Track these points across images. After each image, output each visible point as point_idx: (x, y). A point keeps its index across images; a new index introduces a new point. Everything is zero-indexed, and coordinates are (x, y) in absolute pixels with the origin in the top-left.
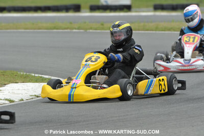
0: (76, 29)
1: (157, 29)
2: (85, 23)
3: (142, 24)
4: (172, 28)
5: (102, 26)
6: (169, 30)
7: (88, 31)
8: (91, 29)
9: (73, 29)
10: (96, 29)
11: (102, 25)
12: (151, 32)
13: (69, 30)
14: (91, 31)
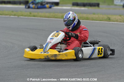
0: (13, 15)
7: (20, 17)
8: (22, 15)
9: (11, 15)
10: (25, 16)
13: (8, 16)
14: (22, 17)
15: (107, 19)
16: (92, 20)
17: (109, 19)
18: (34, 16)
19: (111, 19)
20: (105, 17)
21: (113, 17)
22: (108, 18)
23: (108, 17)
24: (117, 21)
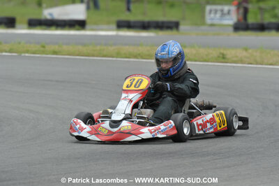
0: (6, 52)
1: (118, 55)
2: (20, 43)
3: (98, 48)
4: (139, 54)
5: (42, 49)
6: (135, 57)
7: (23, 55)
8: (27, 52)
9: (2, 51)
10: (34, 53)
11: (44, 47)
12: (111, 59)
14: (27, 55)
15: (219, 57)
17: (223, 58)
18: (55, 53)
19: (228, 56)
20: (215, 53)
21: (230, 53)
22: (221, 56)
23: (220, 53)
24: (242, 62)
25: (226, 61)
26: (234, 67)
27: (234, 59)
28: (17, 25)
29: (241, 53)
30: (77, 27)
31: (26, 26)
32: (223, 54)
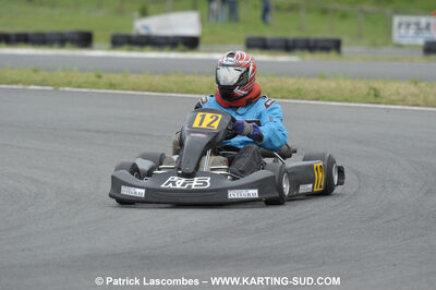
5: (97, 80)
11: (99, 77)
15: (369, 94)
16: (317, 100)
17: (376, 96)
18: (111, 86)
19: (382, 94)
20: (362, 87)
21: (389, 88)
22: (372, 92)
23: (371, 88)
24: (403, 102)
25: (379, 100)
26: (389, 110)
27: (393, 98)
28: (96, 43)
29: (406, 88)
30: (181, 47)
31: (108, 44)
32: (375, 90)
